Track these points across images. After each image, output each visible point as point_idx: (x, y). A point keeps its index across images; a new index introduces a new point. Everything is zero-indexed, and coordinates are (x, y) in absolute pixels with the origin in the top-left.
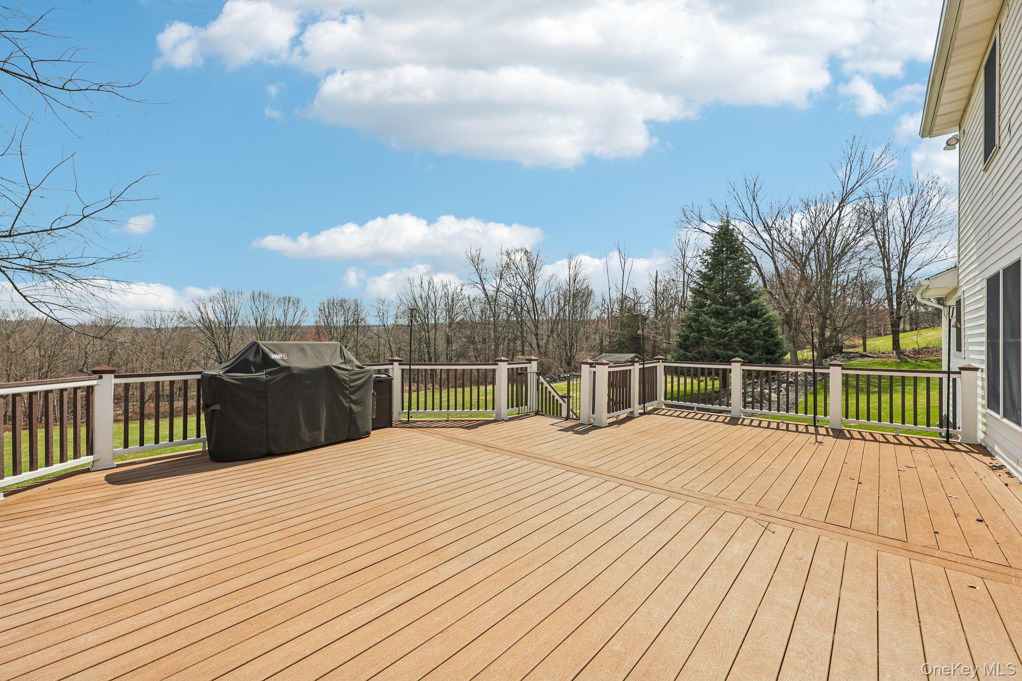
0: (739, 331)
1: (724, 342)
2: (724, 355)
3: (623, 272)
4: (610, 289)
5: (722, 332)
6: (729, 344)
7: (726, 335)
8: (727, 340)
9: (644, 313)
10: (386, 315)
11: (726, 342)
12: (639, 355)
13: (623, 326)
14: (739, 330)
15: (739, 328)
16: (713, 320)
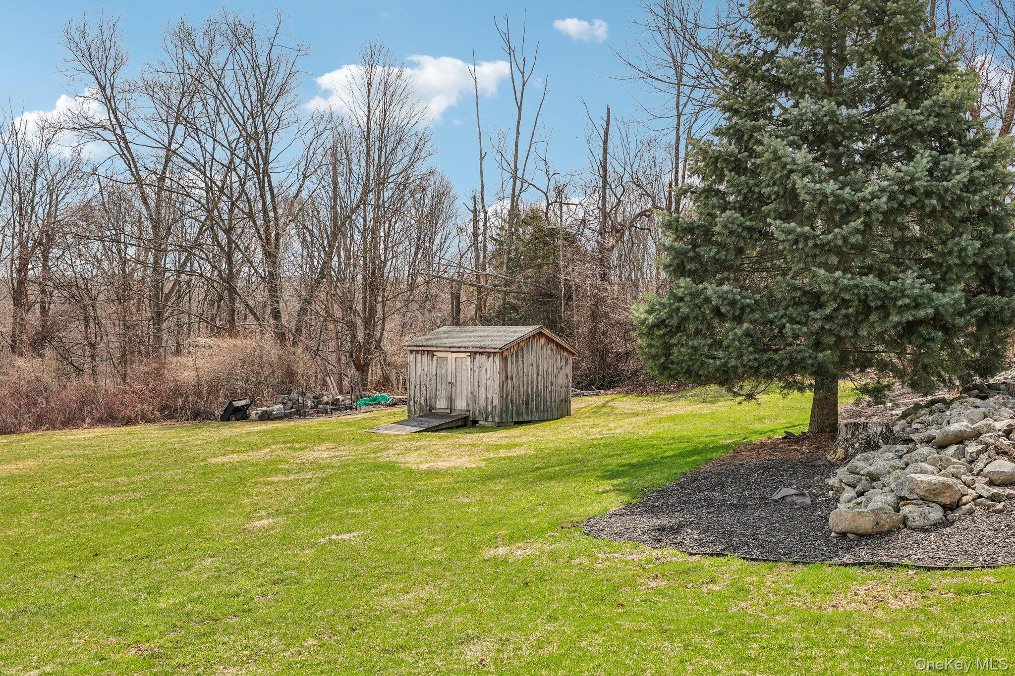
0: (901, 197)
1: (845, 239)
2: (846, 289)
3: (520, 109)
4: (482, 158)
5: (839, 200)
6: (862, 249)
7: (852, 210)
8: (857, 231)
9: (571, 227)
11: (853, 240)
12: (547, 332)
13: (514, 265)
14: (903, 191)
15: (901, 183)
16: (802, 156)
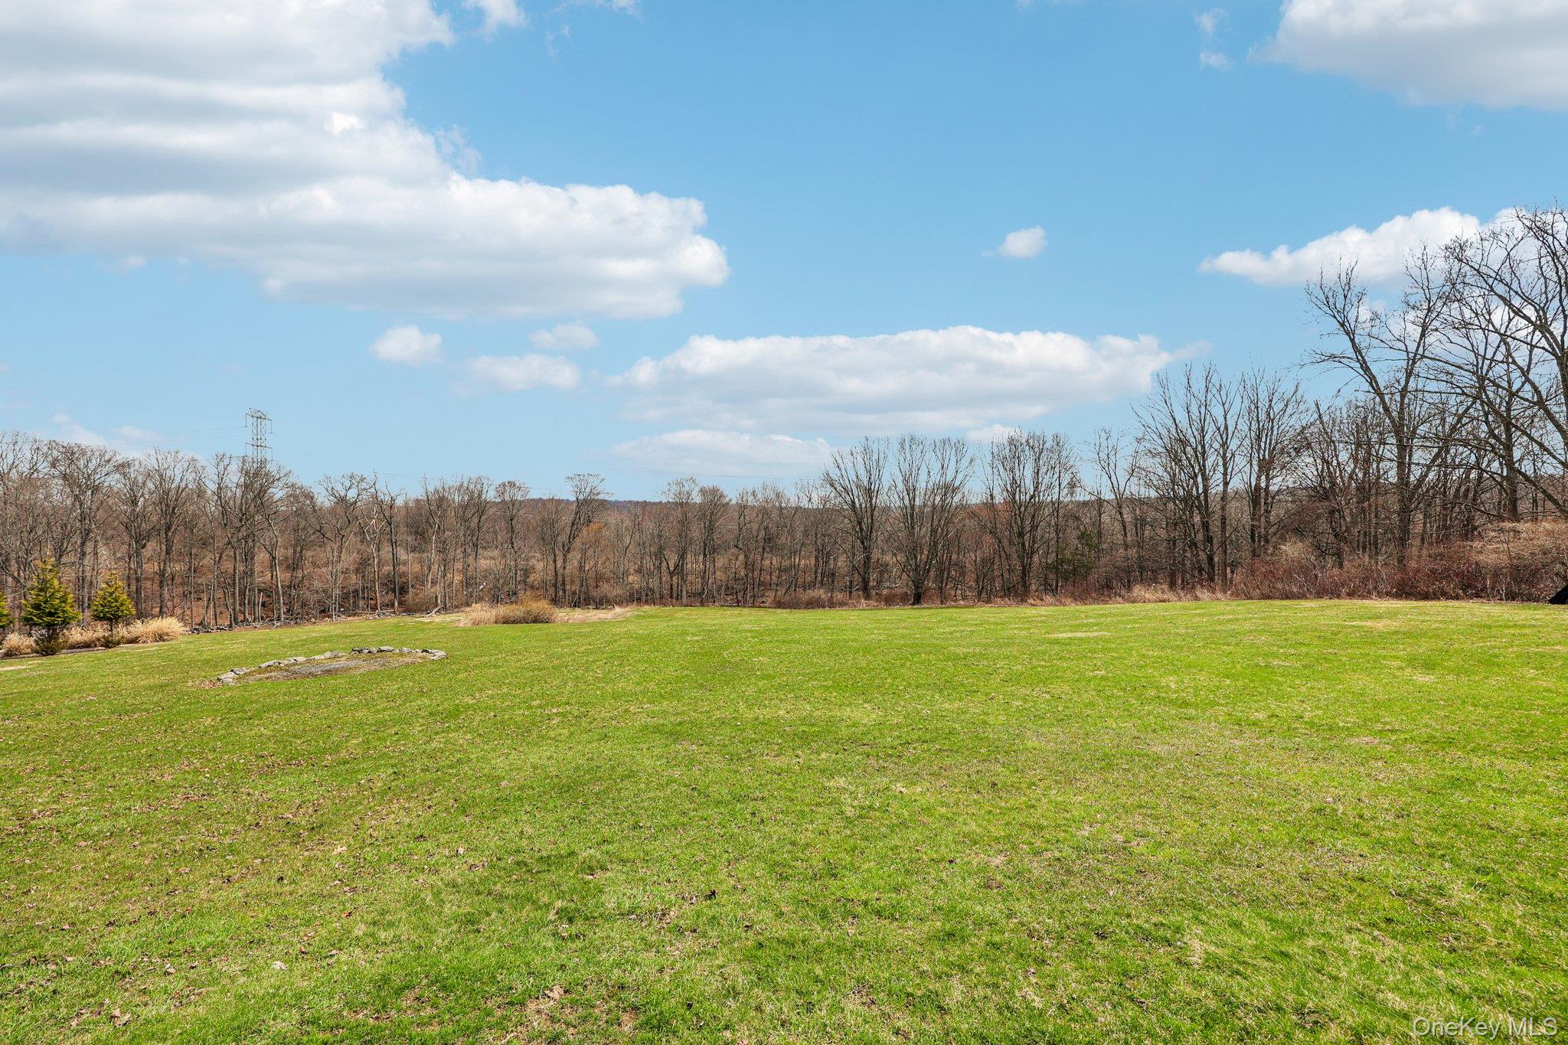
10: (1113, 458)
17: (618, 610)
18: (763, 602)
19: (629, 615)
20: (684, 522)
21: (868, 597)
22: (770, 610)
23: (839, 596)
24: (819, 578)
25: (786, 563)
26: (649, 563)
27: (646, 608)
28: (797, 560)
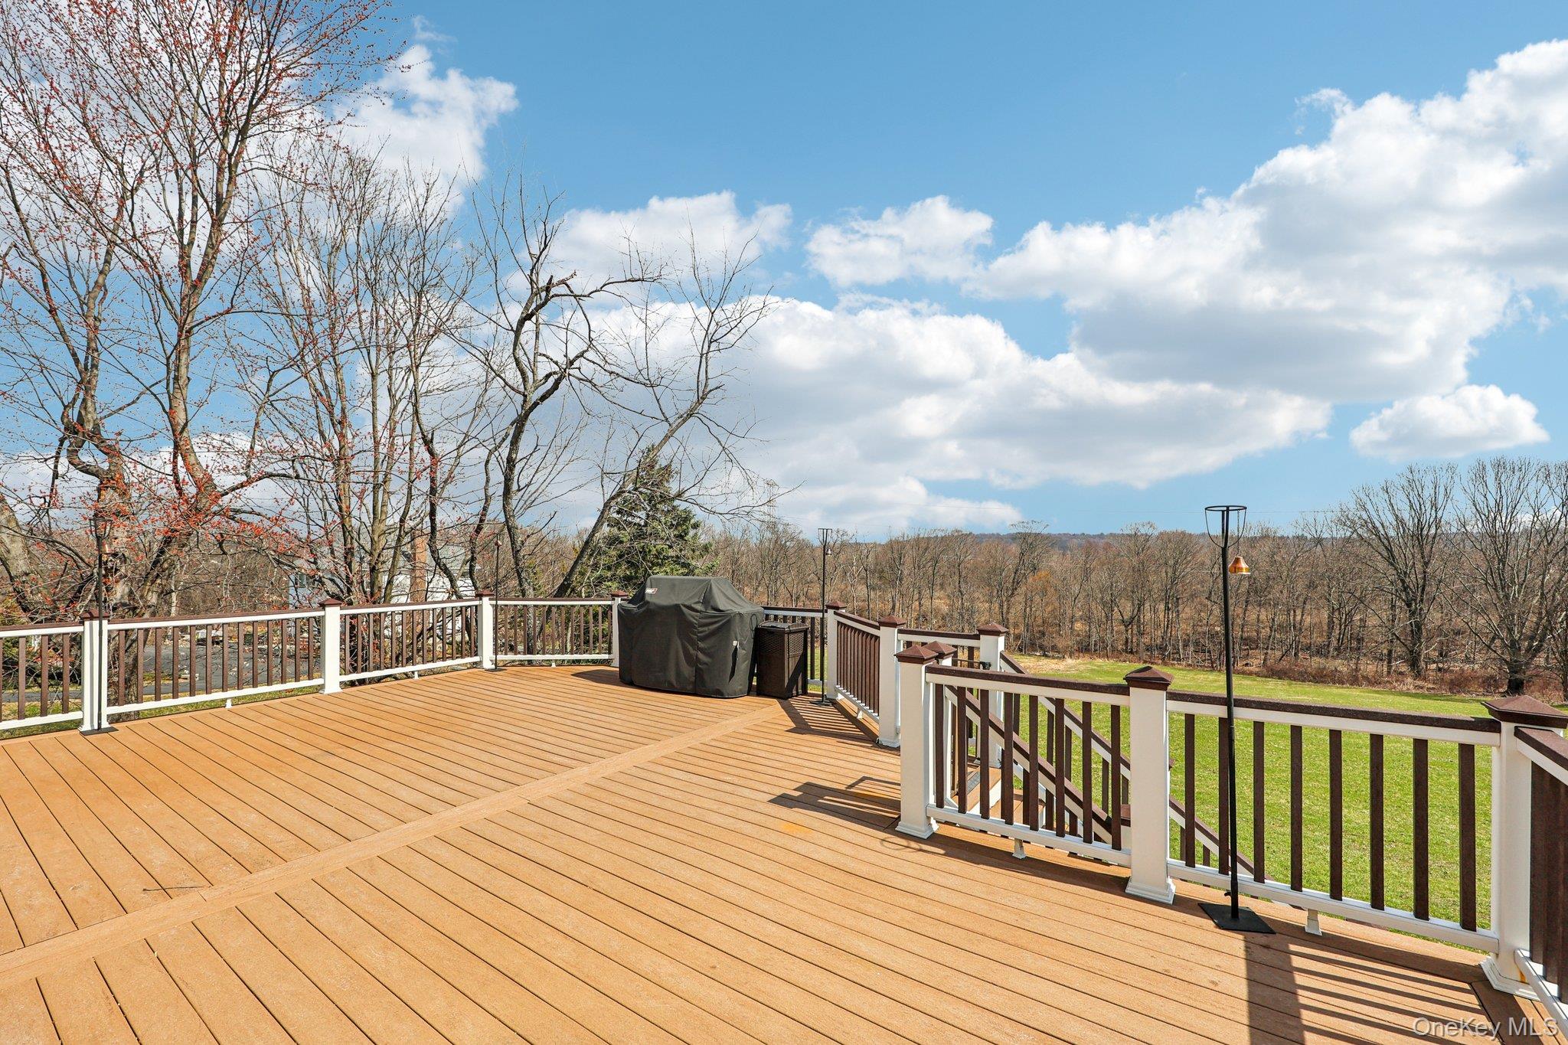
17: (1069, 661)
18: (1247, 665)
19: (1082, 668)
20: (1140, 571)
21: (1418, 675)
22: (1259, 679)
23: (1369, 667)
24: (1334, 643)
25: (1281, 618)
26: (1099, 612)
27: (1099, 661)
28: (1298, 618)
